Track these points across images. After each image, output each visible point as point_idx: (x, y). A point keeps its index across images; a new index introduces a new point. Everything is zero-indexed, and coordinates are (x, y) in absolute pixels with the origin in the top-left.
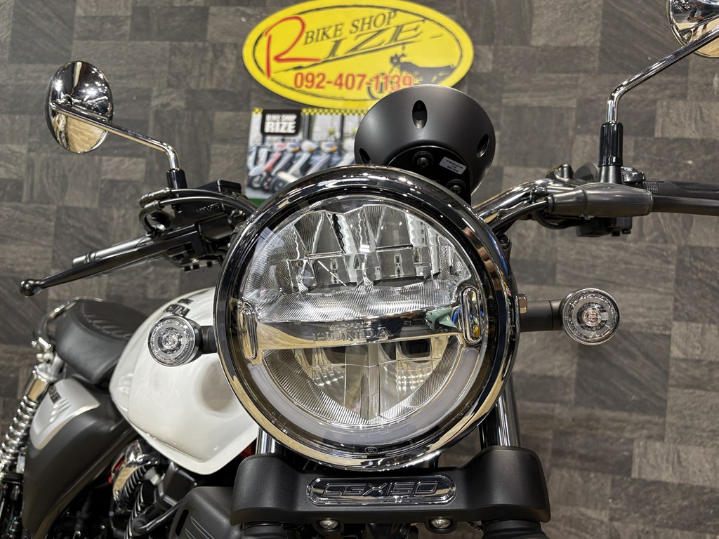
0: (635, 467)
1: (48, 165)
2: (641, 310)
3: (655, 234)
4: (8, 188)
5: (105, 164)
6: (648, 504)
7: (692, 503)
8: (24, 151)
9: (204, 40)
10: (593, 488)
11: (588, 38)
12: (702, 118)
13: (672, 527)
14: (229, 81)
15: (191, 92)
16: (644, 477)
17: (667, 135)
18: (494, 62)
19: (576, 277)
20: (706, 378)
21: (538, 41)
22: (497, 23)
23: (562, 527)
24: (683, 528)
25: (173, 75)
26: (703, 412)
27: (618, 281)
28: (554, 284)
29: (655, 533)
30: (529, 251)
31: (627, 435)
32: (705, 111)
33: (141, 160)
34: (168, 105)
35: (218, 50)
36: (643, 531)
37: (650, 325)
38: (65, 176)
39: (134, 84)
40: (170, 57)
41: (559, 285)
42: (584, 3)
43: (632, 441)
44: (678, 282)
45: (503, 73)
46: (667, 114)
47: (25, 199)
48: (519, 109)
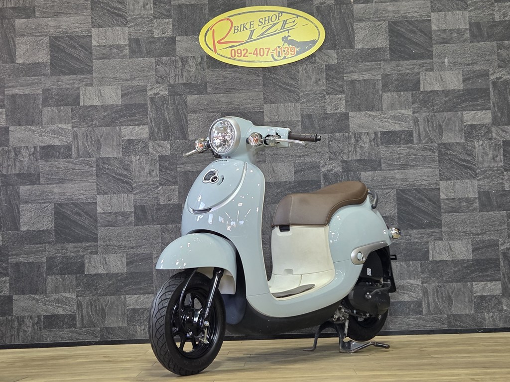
0: (431, 255)
1: (87, 134)
2: (424, 177)
3: (427, 139)
4: (62, 151)
5: (123, 131)
6: (439, 272)
7: (459, 269)
8: (70, 128)
9: (175, 55)
10: (412, 269)
11: (383, 43)
12: (442, 80)
13: (452, 282)
14: (193, 78)
15: (170, 85)
16: (435, 259)
17: (426, 90)
18: (337, 59)
19: (391, 165)
20: (458, 207)
21: (359, 46)
22: (336, 38)
23: (400, 291)
24: (457, 282)
25: (158, 77)
26: (458, 223)
27: (412, 164)
28: (381, 170)
29: (444, 286)
30: (367, 154)
31: (425, 240)
32: (442, 76)
33: (145, 126)
34: (158, 94)
35: (184, 61)
36: (438, 286)
37: (430, 184)
38: (98, 140)
39: (135, 83)
40: (156, 66)
41: (384, 170)
42: (379, 25)
43: (427, 242)
44: (440, 162)
45: (343, 64)
46: (425, 79)
47: (74, 156)
48: (352, 82)
